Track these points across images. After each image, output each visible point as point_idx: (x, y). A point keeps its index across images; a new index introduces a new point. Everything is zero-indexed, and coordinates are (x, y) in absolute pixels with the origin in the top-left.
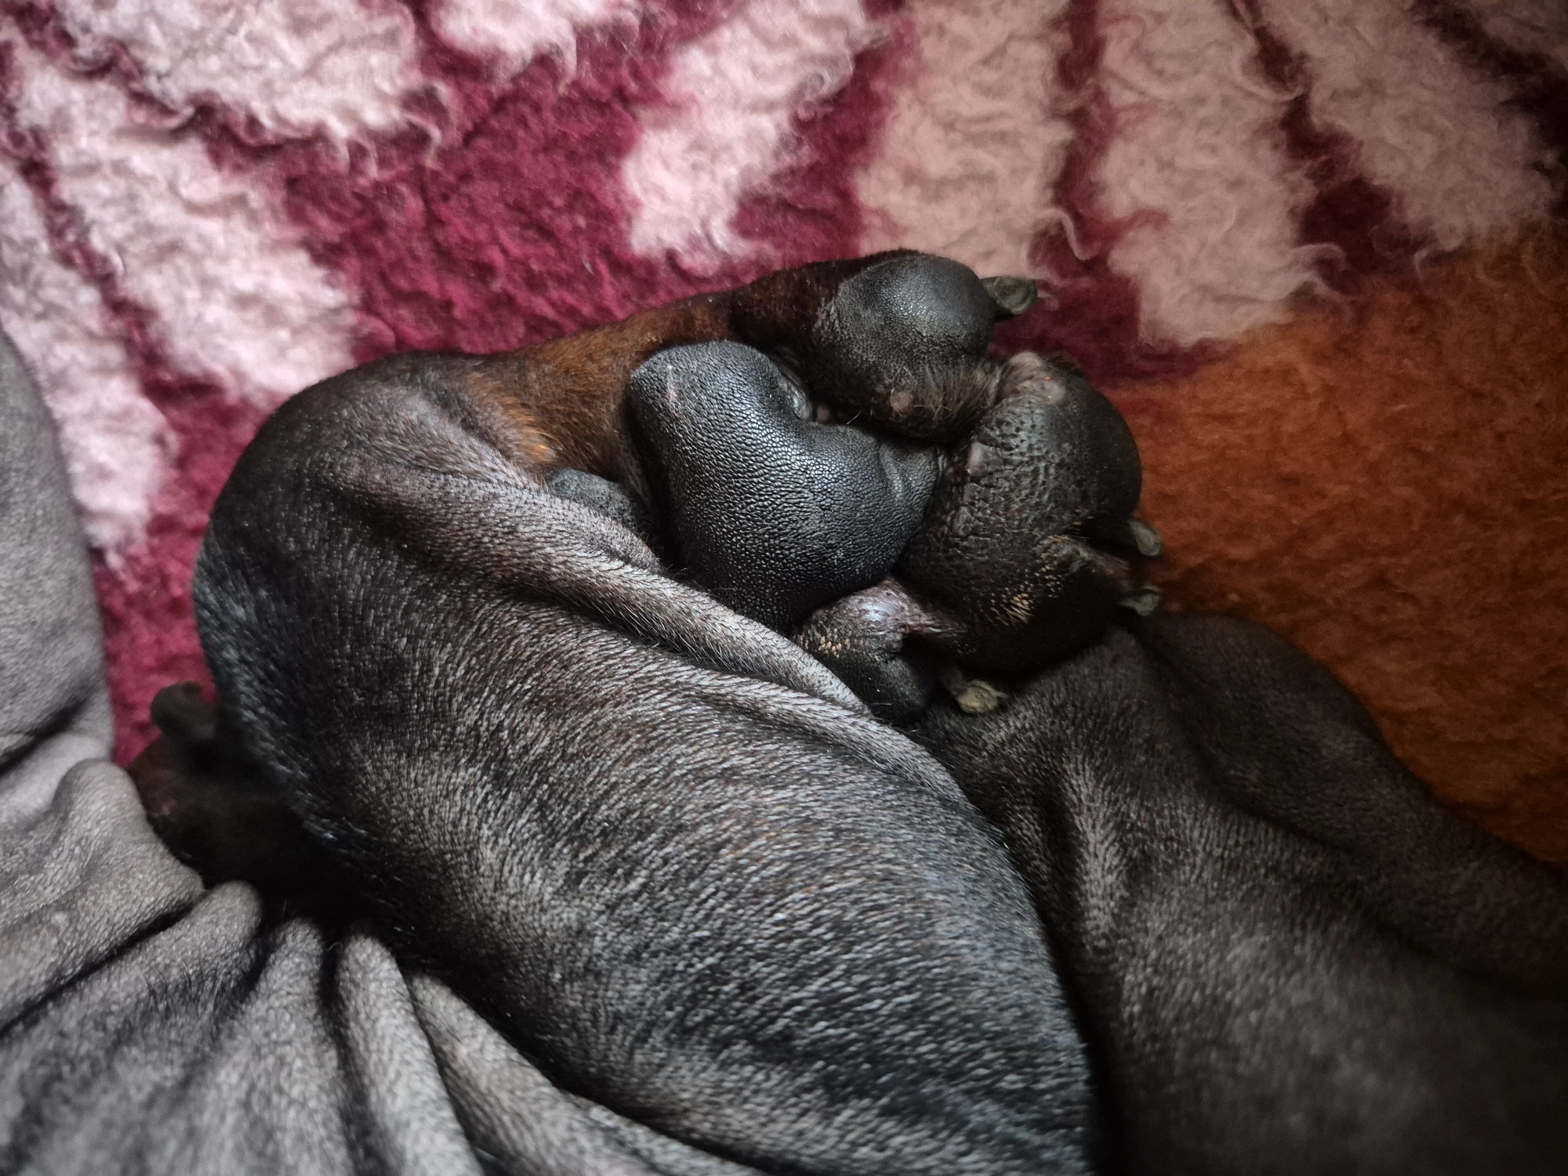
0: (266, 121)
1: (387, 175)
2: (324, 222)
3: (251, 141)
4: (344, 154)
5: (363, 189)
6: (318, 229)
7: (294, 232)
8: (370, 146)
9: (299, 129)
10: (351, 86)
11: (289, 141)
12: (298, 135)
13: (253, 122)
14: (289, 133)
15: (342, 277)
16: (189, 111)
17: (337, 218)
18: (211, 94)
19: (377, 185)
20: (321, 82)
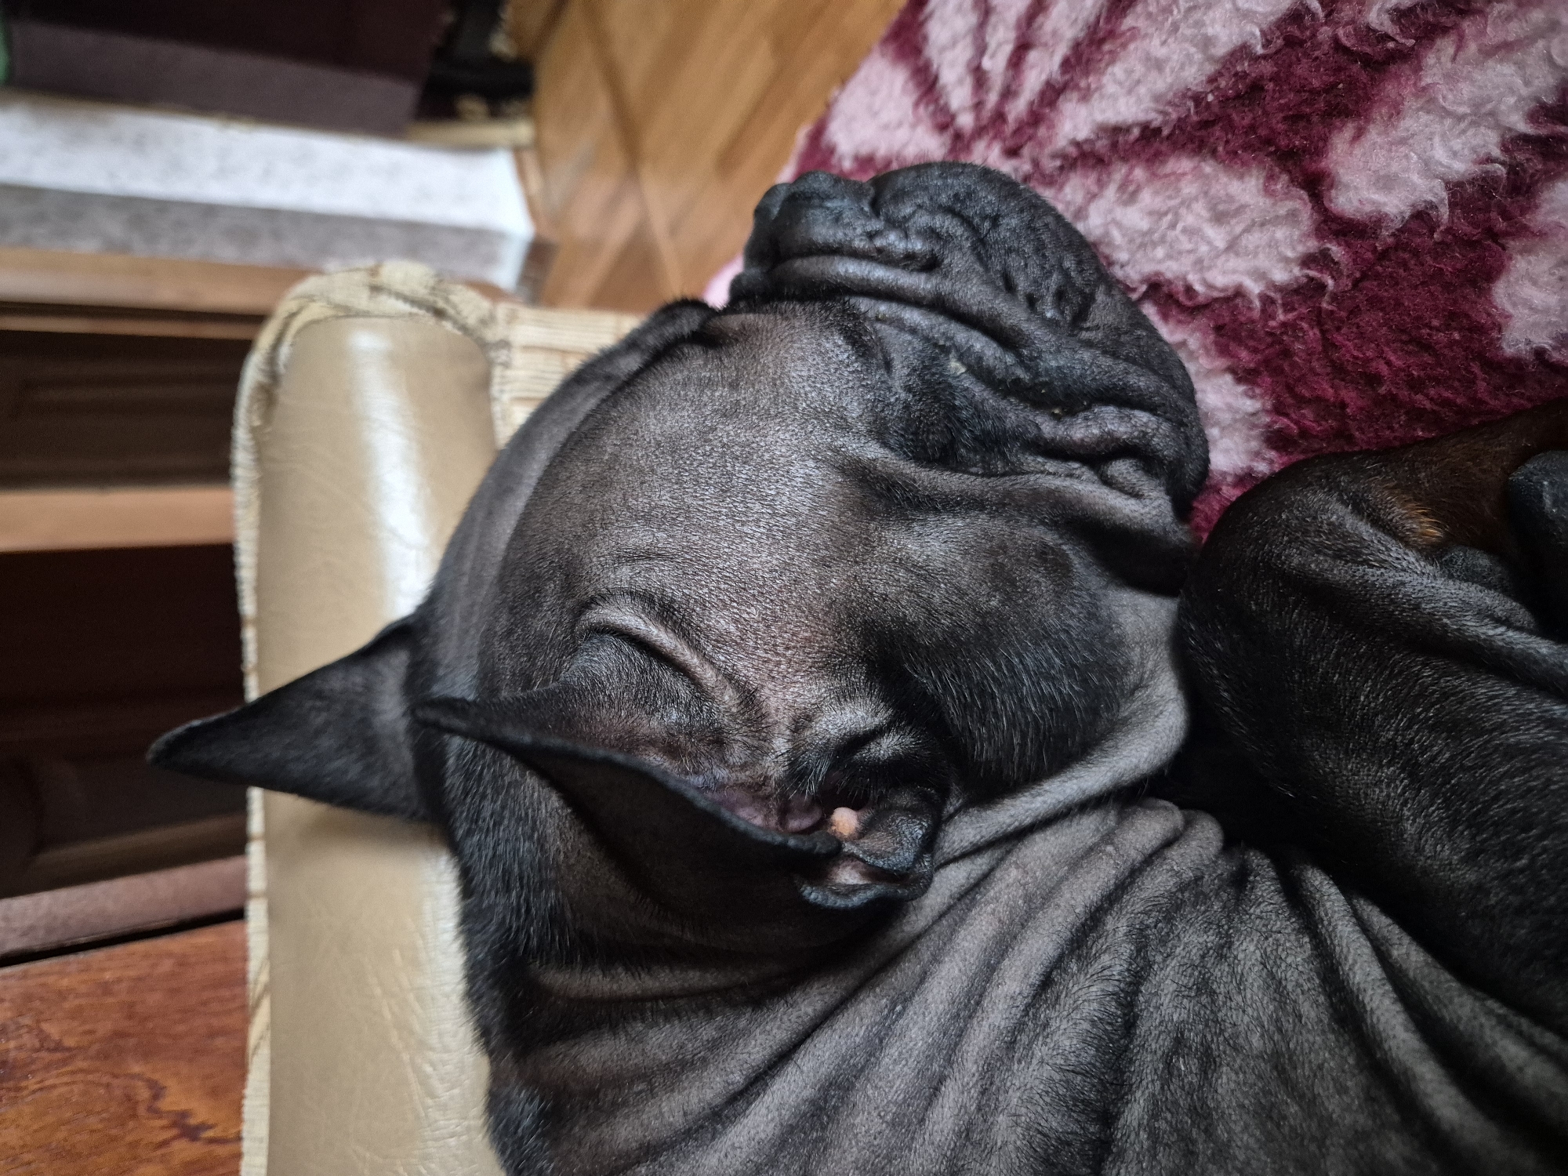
0: (1198, 287)
1: (1291, 316)
2: (1244, 354)
3: (1189, 303)
4: (1257, 304)
5: (1274, 328)
6: (1240, 359)
7: (1221, 363)
8: (1277, 297)
9: (1222, 290)
10: (1261, 256)
11: (1216, 300)
12: (1222, 295)
13: (1189, 290)
14: (1216, 294)
15: (1258, 391)
16: (1144, 288)
17: (1255, 351)
18: (1158, 274)
19: (1284, 324)
20: (1237, 254)
